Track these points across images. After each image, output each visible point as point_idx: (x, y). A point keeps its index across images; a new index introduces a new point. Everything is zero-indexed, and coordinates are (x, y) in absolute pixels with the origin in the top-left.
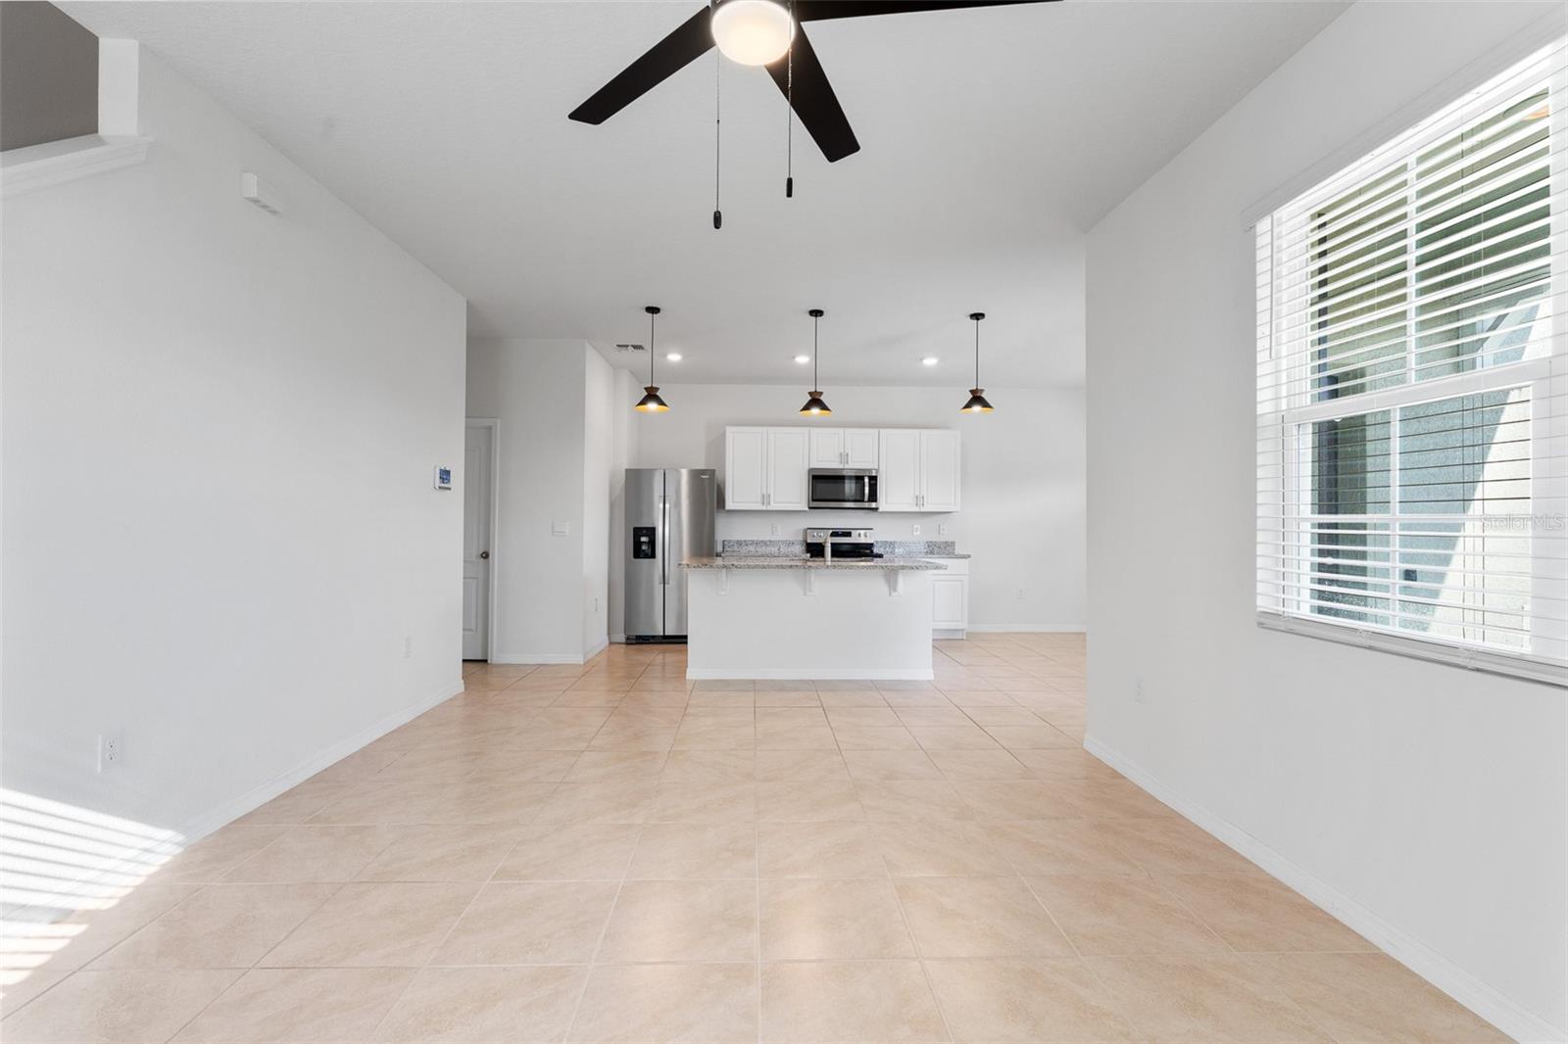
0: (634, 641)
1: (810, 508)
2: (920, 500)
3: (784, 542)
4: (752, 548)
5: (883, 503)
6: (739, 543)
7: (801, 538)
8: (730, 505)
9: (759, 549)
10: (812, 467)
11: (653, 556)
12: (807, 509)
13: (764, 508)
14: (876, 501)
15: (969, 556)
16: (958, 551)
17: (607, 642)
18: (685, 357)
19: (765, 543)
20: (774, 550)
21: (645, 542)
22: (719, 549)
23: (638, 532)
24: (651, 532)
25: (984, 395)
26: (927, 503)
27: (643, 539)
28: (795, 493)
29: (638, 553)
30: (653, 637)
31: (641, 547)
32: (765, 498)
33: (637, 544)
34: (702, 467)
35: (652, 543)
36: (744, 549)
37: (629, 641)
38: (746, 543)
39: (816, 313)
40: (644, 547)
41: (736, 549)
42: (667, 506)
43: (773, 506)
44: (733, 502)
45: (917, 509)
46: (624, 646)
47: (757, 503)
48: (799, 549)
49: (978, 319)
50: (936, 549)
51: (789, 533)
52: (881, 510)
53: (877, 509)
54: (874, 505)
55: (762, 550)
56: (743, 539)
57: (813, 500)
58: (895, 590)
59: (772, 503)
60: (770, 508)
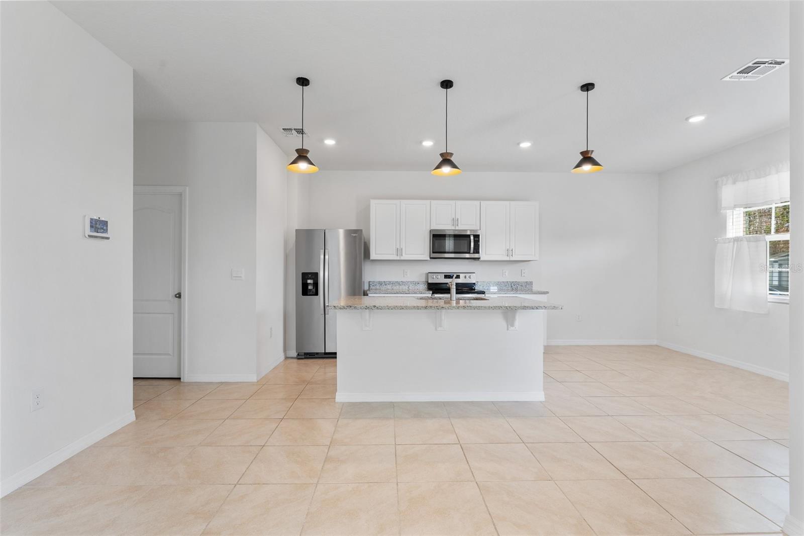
0: (303, 357)
1: (431, 258)
2: (509, 252)
3: (411, 282)
4: (389, 287)
5: (483, 254)
6: (380, 283)
7: (424, 280)
8: (373, 256)
9: (395, 288)
10: (432, 228)
11: (316, 294)
12: (429, 259)
13: (398, 258)
14: (478, 253)
15: (547, 293)
16: (535, 288)
17: (282, 357)
18: (338, 142)
19: (398, 283)
20: (405, 288)
21: (310, 284)
22: (366, 288)
23: (305, 276)
24: (315, 276)
25: (593, 156)
26: (515, 255)
27: (309, 281)
28: (421, 248)
29: (305, 292)
30: (317, 353)
31: (307, 287)
32: (399, 251)
33: (305, 286)
34: (354, 227)
35: (316, 285)
36: (383, 288)
37: (299, 357)
38: (385, 283)
39: (447, 84)
40: (310, 287)
41: (378, 287)
42: (327, 257)
43: (405, 257)
44: (376, 254)
45: (508, 259)
46: (296, 360)
47: (393, 254)
48: (423, 287)
49: (588, 90)
50: (519, 287)
51: (417, 275)
52: (481, 259)
53: (479, 258)
54: (476, 256)
55: (396, 288)
56: (383, 280)
57: (433, 253)
58: (512, 325)
59: (404, 255)
60: (402, 258)
